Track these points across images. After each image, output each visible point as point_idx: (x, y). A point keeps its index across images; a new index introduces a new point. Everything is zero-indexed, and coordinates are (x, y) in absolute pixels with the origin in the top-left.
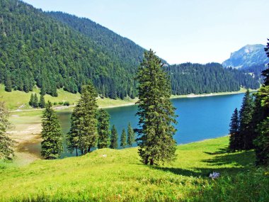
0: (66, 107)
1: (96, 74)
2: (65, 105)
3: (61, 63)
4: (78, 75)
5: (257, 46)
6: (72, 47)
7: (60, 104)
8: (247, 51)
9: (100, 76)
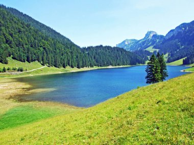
0: (20, 72)
1: (41, 47)
2: (18, 70)
3: (7, 34)
4: (25, 46)
5: (132, 40)
6: (15, 22)
7: (14, 69)
8: (126, 43)
9: (44, 48)
